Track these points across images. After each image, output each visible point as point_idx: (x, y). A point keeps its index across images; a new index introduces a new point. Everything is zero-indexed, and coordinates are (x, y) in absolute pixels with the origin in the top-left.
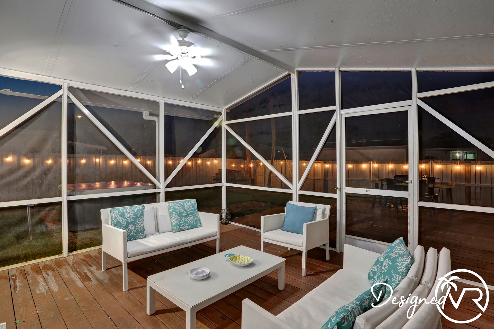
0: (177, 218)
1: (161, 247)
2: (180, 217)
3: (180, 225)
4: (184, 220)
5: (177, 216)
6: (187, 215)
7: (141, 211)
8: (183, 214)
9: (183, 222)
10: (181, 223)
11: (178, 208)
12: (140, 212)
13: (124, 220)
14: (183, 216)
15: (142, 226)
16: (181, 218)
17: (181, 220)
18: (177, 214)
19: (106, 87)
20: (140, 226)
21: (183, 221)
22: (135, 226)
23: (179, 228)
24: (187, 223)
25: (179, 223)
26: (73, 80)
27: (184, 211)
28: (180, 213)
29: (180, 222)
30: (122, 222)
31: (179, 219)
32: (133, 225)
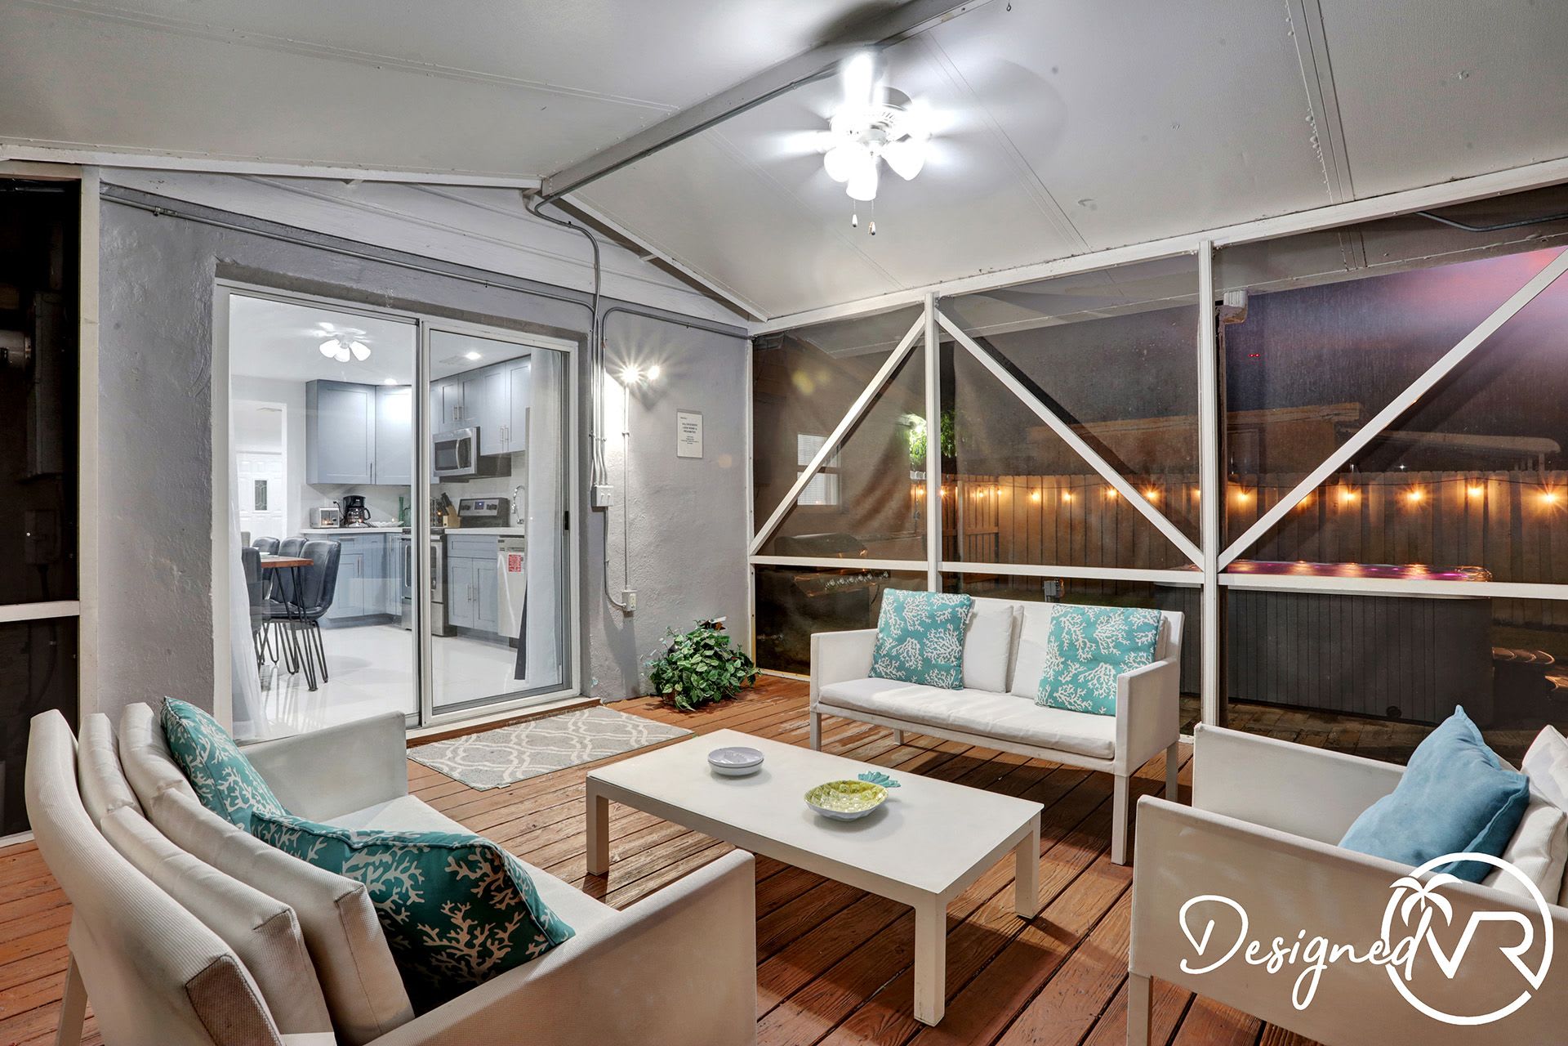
0: (1054, 660)
1: (892, 709)
2: (1063, 660)
3: (1056, 685)
4: (1074, 672)
5: (1057, 655)
6: (1095, 660)
7: (950, 610)
8: (1080, 651)
9: (1068, 679)
10: (1060, 678)
11: (1071, 627)
12: (946, 612)
13: (898, 621)
14: (1075, 659)
15: (943, 651)
16: (1069, 662)
17: (1063, 670)
18: (1061, 646)
19: (1015, 267)
20: (935, 649)
21: (1071, 674)
22: (923, 645)
23: (1051, 696)
24: (1084, 685)
25: (1056, 679)
26: (944, 280)
27: (1088, 644)
28: (1072, 645)
29: (1059, 673)
30: (895, 625)
31: (1058, 665)
32: (916, 642)
